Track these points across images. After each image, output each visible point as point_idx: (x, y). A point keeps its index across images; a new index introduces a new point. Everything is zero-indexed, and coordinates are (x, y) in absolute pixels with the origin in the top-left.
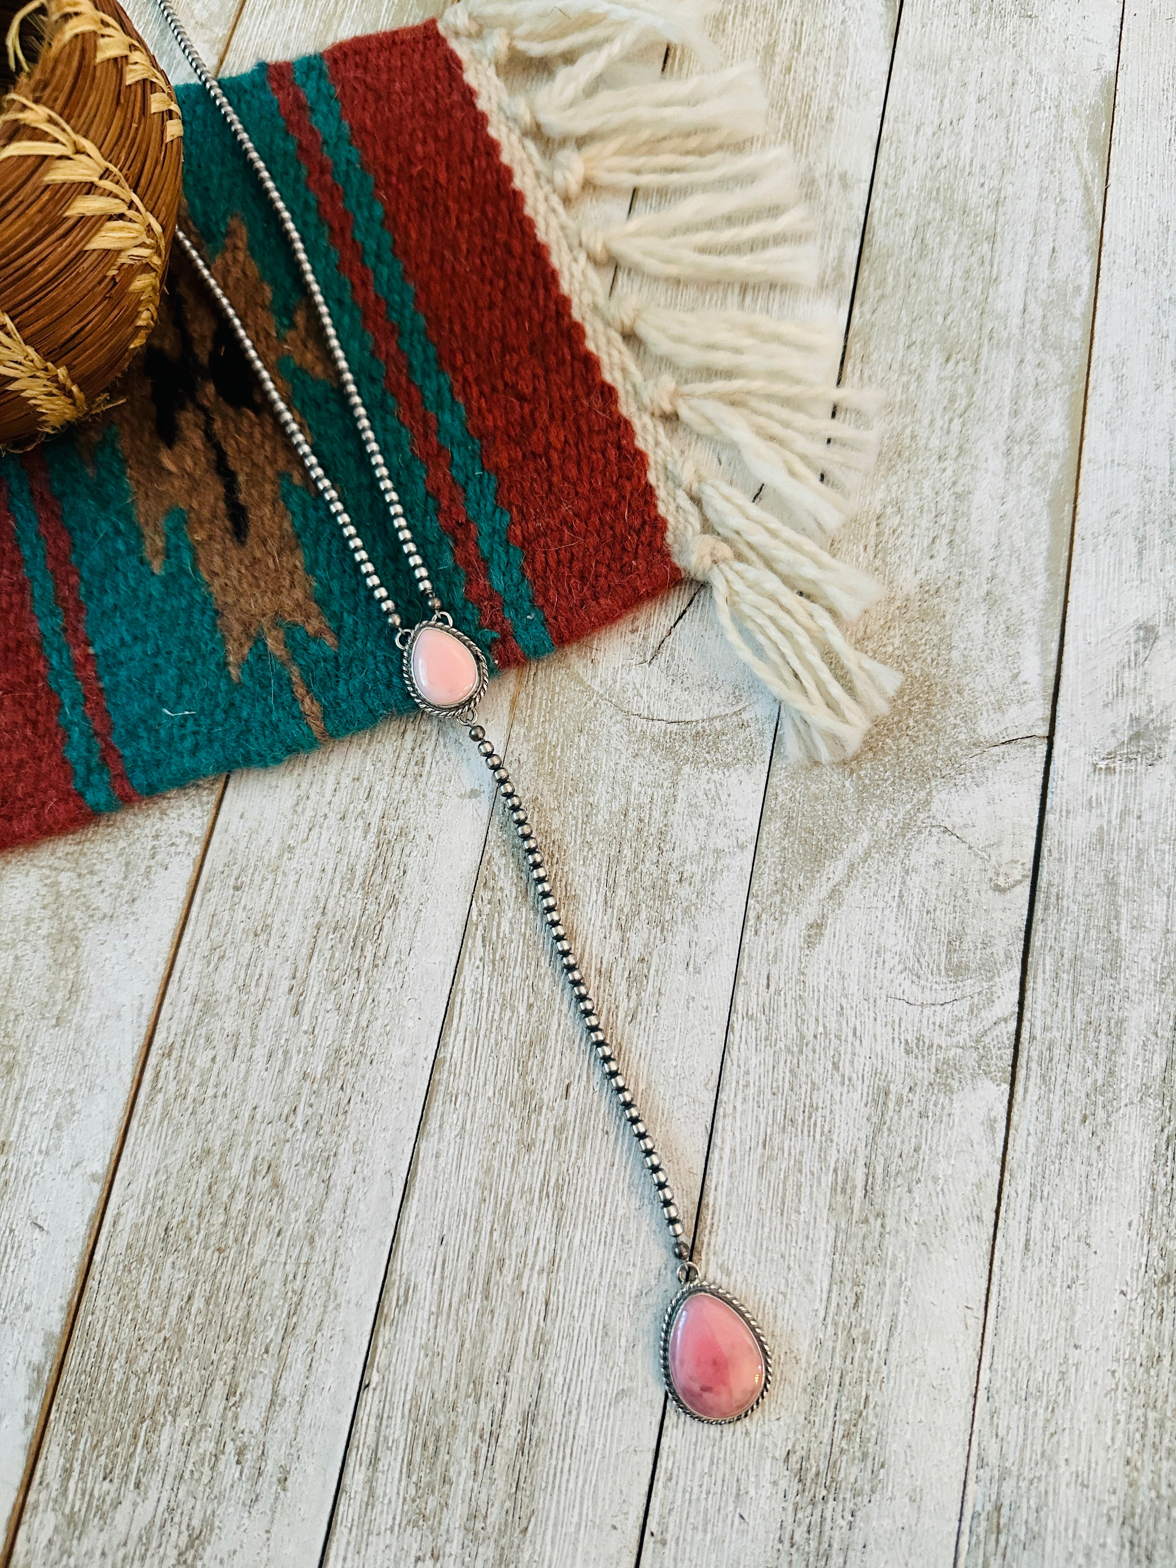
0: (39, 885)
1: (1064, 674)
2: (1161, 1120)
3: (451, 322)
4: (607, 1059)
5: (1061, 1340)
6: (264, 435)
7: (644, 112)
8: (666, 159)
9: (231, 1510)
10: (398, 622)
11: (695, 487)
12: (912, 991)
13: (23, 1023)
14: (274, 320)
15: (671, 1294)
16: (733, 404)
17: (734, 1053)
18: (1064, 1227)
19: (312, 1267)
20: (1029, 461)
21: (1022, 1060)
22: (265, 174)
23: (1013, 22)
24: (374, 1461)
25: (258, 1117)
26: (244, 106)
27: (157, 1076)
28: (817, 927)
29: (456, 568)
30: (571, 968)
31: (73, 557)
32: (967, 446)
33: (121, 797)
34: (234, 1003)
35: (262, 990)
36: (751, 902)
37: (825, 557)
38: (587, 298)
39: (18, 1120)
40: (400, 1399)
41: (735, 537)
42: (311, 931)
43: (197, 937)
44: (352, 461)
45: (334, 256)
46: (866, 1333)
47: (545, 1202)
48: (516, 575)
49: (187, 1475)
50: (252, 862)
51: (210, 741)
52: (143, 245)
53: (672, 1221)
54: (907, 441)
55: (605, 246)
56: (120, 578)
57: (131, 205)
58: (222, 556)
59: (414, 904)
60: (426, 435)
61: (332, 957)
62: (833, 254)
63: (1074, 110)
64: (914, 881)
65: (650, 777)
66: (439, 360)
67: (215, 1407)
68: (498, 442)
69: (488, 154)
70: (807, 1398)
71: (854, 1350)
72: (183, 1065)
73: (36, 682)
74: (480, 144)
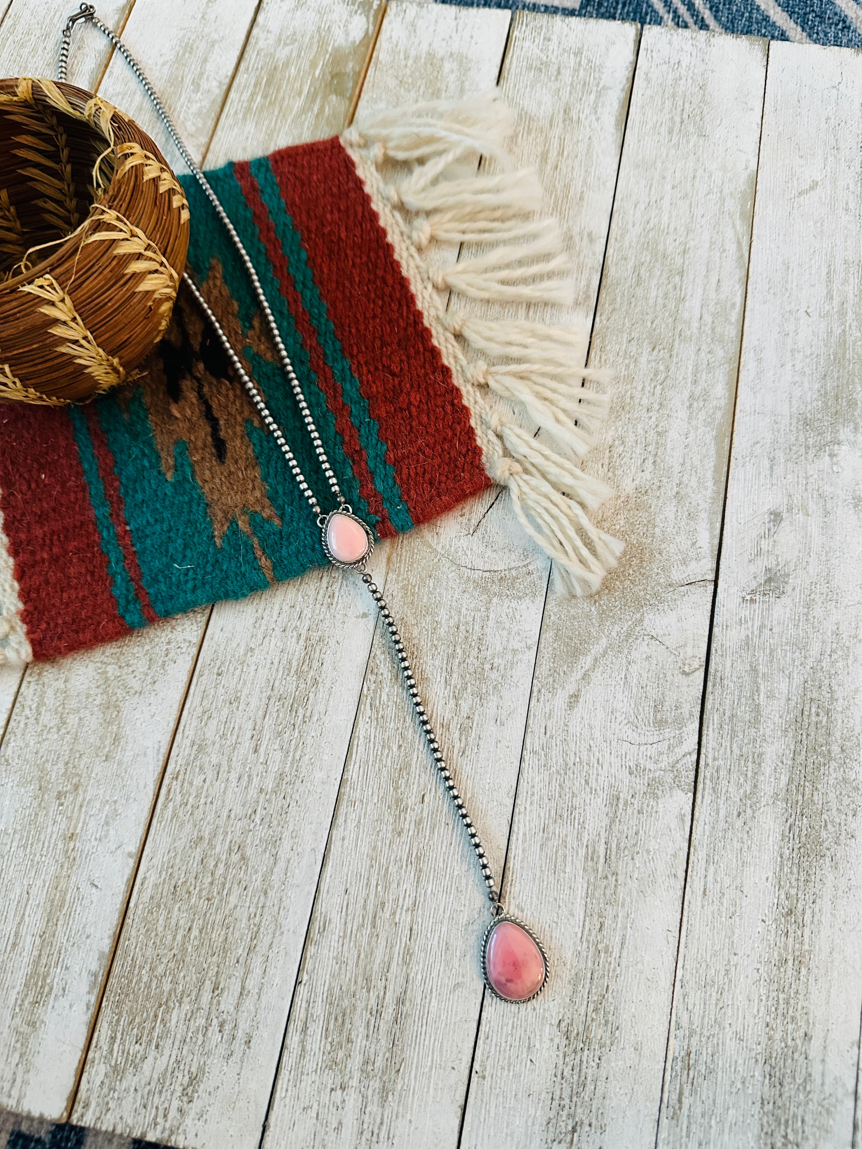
0: (94, 673)
1: (724, 542)
2: (786, 815)
3: (349, 327)
4: (447, 779)
5: (726, 950)
6: (235, 396)
7: (467, 197)
8: (482, 225)
9: (215, 1061)
10: (319, 511)
11: (499, 428)
12: (633, 736)
13: (85, 759)
14: (240, 323)
15: (487, 924)
16: (522, 378)
17: (525, 775)
18: (727, 881)
19: (266, 909)
20: (703, 412)
21: (701, 778)
22: (234, 233)
23: (694, 139)
24: (305, 1029)
25: (232, 816)
26: (219, 189)
27: (169, 791)
28: (575, 697)
29: (354, 477)
30: (425, 723)
31: (116, 470)
32: (665, 403)
33: (148, 619)
34: (217, 746)
35: (235, 737)
36: (535, 681)
37: (578, 472)
38: (433, 312)
39: (82, 820)
40: (321, 990)
41: (523, 459)
42: (265, 701)
43: (194, 705)
44: (289, 412)
45: (277, 284)
46: (607, 947)
47: (409, 867)
48: (390, 481)
49: (188, 1040)
50: (228, 658)
51: (204, 584)
52: (168, 286)
53: (488, 878)
54: (628, 400)
55: (444, 279)
56: (146, 483)
57: (162, 264)
58: (210, 469)
59: (328, 684)
60: (335, 397)
61: (278, 716)
62: (584, 283)
63: (731, 194)
64: (634, 669)
65: (473, 605)
66: (343, 350)
67: (206, 997)
68: (379, 401)
69: (371, 220)
70: (571, 987)
71: (599, 957)
72: (185, 784)
73: (93, 547)
74: (366, 214)
